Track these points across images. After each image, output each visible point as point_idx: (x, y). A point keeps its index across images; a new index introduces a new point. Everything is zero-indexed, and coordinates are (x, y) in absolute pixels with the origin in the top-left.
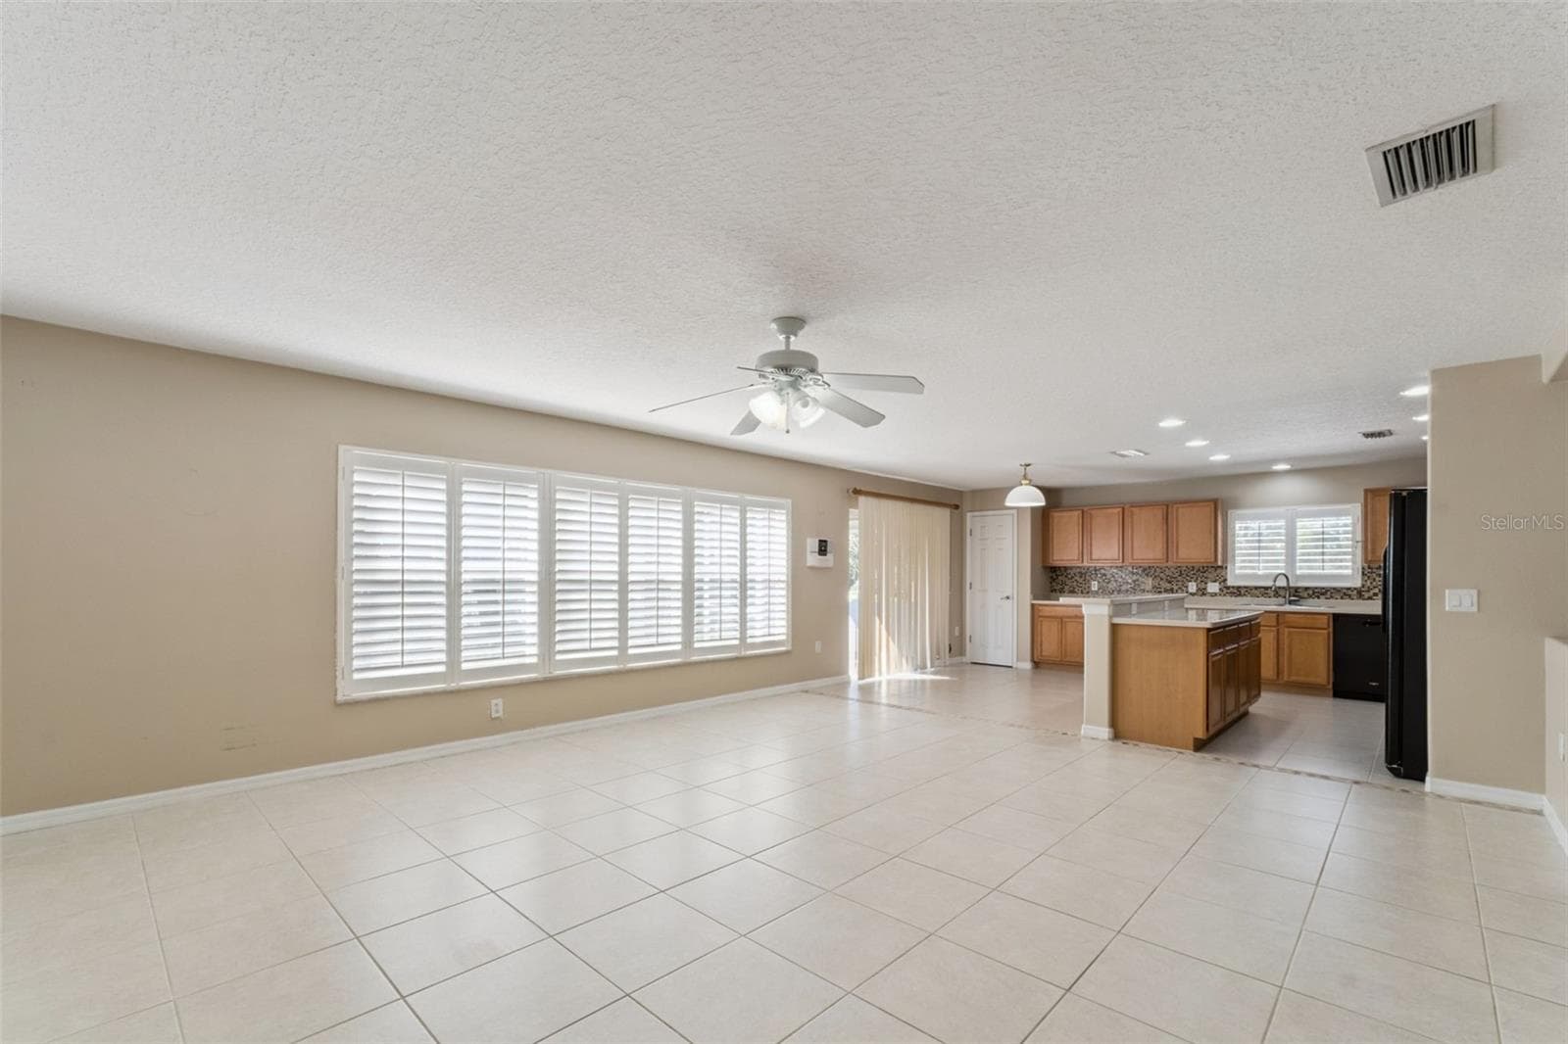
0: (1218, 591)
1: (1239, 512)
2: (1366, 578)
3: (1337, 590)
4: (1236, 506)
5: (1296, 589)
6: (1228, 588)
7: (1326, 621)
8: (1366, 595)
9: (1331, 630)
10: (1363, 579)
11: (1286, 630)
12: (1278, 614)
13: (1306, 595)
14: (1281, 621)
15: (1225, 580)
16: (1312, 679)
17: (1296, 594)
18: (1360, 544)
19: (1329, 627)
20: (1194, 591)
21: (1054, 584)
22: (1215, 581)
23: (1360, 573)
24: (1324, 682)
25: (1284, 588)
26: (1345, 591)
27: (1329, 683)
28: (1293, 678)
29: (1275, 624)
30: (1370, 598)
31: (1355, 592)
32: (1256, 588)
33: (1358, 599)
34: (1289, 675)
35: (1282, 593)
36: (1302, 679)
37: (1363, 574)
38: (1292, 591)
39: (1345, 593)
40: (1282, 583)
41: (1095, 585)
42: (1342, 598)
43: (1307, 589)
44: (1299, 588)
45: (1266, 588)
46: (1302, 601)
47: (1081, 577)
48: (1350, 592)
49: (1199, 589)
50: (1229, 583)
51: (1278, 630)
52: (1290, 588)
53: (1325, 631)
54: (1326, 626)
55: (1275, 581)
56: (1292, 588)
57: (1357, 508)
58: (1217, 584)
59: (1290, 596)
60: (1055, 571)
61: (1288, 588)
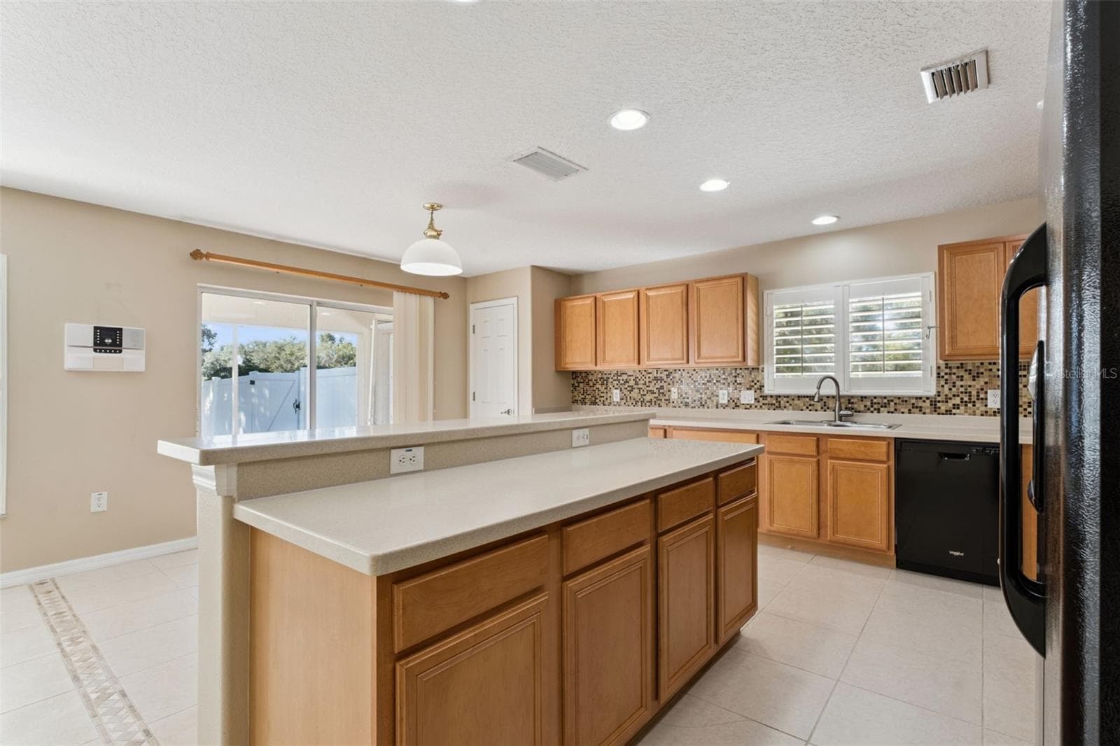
0: (753, 402)
1: (778, 292)
2: (942, 382)
3: (903, 400)
4: (774, 286)
5: (850, 399)
6: (765, 397)
7: (885, 449)
8: (943, 407)
9: (892, 463)
10: (938, 382)
11: (829, 461)
12: (819, 438)
13: (862, 408)
14: (822, 448)
15: (762, 386)
16: (865, 541)
17: (849, 406)
18: (933, 331)
19: (888, 458)
20: (725, 402)
21: (576, 393)
22: (749, 389)
23: (935, 375)
24: (884, 546)
25: (834, 397)
26: (913, 401)
27: (889, 548)
28: (840, 537)
29: (815, 454)
30: (948, 412)
31: (928, 401)
32: (799, 397)
33: (931, 413)
34: (835, 532)
35: (831, 403)
36: (851, 539)
37: (939, 375)
38: (844, 401)
39: (913, 405)
40: (828, 389)
41: (616, 395)
42: (910, 411)
43: (863, 398)
44: (853, 397)
45: (812, 398)
46: (858, 417)
47: (603, 384)
48: (920, 404)
49: (731, 400)
50: (766, 391)
51: (818, 462)
52: (840, 397)
53: (885, 466)
54: (885, 459)
55: (819, 388)
56: (844, 397)
57: (929, 280)
58: (752, 392)
59: (840, 409)
60: (577, 377)
61: (838, 397)
